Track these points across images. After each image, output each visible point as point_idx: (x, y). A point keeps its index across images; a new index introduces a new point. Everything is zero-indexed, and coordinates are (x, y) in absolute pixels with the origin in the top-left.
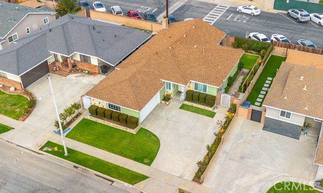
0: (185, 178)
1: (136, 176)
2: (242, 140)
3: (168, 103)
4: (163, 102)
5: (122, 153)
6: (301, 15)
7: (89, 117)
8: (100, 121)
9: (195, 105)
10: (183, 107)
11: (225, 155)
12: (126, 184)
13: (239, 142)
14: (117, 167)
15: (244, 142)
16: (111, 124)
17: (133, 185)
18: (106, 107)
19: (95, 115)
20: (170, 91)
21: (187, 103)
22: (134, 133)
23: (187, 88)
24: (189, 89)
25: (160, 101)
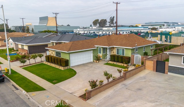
0: (74, 94)
1: (37, 88)
3: (97, 62)
4: (95, 61)
7: (44, 63)
8: (49, 64)
9: (115, 63)
10: (107, 64)
11: (123, 86)
12: (24, 91)
14: (31, 82)
15: (145, 81)
16: (53, 65)
17: (28, 92)
18: (54, 56)
19: (48, 61)
20: (101, 55)
21: (110, 62)
22: (63, 70)
23: (112, 54)
24: (114, 54)
25: (93, 60)
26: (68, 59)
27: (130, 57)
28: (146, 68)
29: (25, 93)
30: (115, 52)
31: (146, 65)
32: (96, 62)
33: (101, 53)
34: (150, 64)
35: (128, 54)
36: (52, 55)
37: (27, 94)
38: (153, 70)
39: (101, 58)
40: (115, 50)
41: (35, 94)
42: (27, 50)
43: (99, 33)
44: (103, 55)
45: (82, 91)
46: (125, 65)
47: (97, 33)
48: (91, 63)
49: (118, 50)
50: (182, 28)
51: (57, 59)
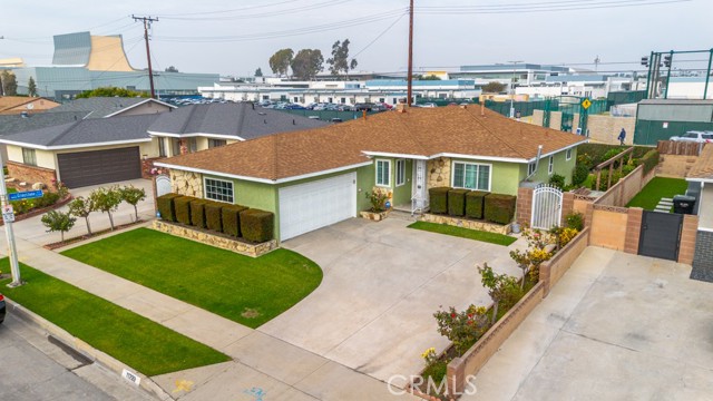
1: (185, 349)
2: (620, 294)
3: (377, 217)
4: (365, 214)
5: (185, 291)
6: (703, 137)
7: (154, 225)
8: (178, 231)
9: (453, 222)
10: (418, 225)
11: (559, 324)
12: (126, 371)
13: (610, 296)
14: (136, 321)
15: (629, 298)
16: (201, 237)
17: (149, 375)
18: (199, 195)
19: (170, 218)
20: (387, 189)
21: (431, 218)
22: (254, 256)
23: (435, 184)
24: (439, 185)
25: (358, 211)
26: (273, 210)
27: (515, 197)
28: (593, 239)
29: (139, 379)
30: (446, 177)
31: (595, 230)
32: (372, 218)
33: (386, 182)
34: (612, 224)
35: (504, 182)
36: (189, 193)
37: (148, 383)
38: (627, 248)
39: (391, 200)
40: (446, 169)
41: (191, 383)
42: (55, 172)
43: (302, 100)
44: (395, 189)
45: (401, 356)
46: (500, 230)
47: (296, 100)
48: (349, 221)
49: (459, 168)
50: (586, 85)
51: (220, 210)
